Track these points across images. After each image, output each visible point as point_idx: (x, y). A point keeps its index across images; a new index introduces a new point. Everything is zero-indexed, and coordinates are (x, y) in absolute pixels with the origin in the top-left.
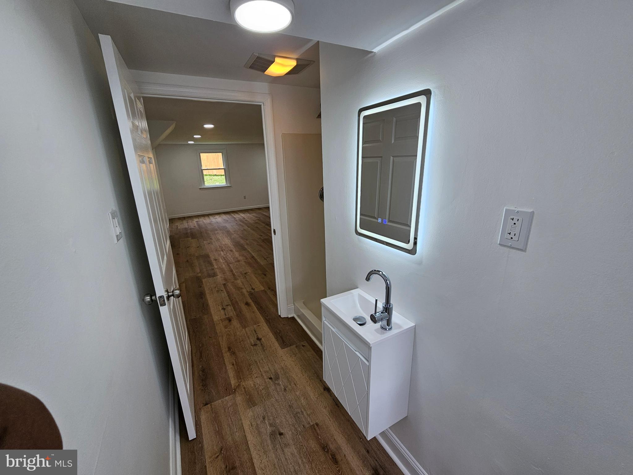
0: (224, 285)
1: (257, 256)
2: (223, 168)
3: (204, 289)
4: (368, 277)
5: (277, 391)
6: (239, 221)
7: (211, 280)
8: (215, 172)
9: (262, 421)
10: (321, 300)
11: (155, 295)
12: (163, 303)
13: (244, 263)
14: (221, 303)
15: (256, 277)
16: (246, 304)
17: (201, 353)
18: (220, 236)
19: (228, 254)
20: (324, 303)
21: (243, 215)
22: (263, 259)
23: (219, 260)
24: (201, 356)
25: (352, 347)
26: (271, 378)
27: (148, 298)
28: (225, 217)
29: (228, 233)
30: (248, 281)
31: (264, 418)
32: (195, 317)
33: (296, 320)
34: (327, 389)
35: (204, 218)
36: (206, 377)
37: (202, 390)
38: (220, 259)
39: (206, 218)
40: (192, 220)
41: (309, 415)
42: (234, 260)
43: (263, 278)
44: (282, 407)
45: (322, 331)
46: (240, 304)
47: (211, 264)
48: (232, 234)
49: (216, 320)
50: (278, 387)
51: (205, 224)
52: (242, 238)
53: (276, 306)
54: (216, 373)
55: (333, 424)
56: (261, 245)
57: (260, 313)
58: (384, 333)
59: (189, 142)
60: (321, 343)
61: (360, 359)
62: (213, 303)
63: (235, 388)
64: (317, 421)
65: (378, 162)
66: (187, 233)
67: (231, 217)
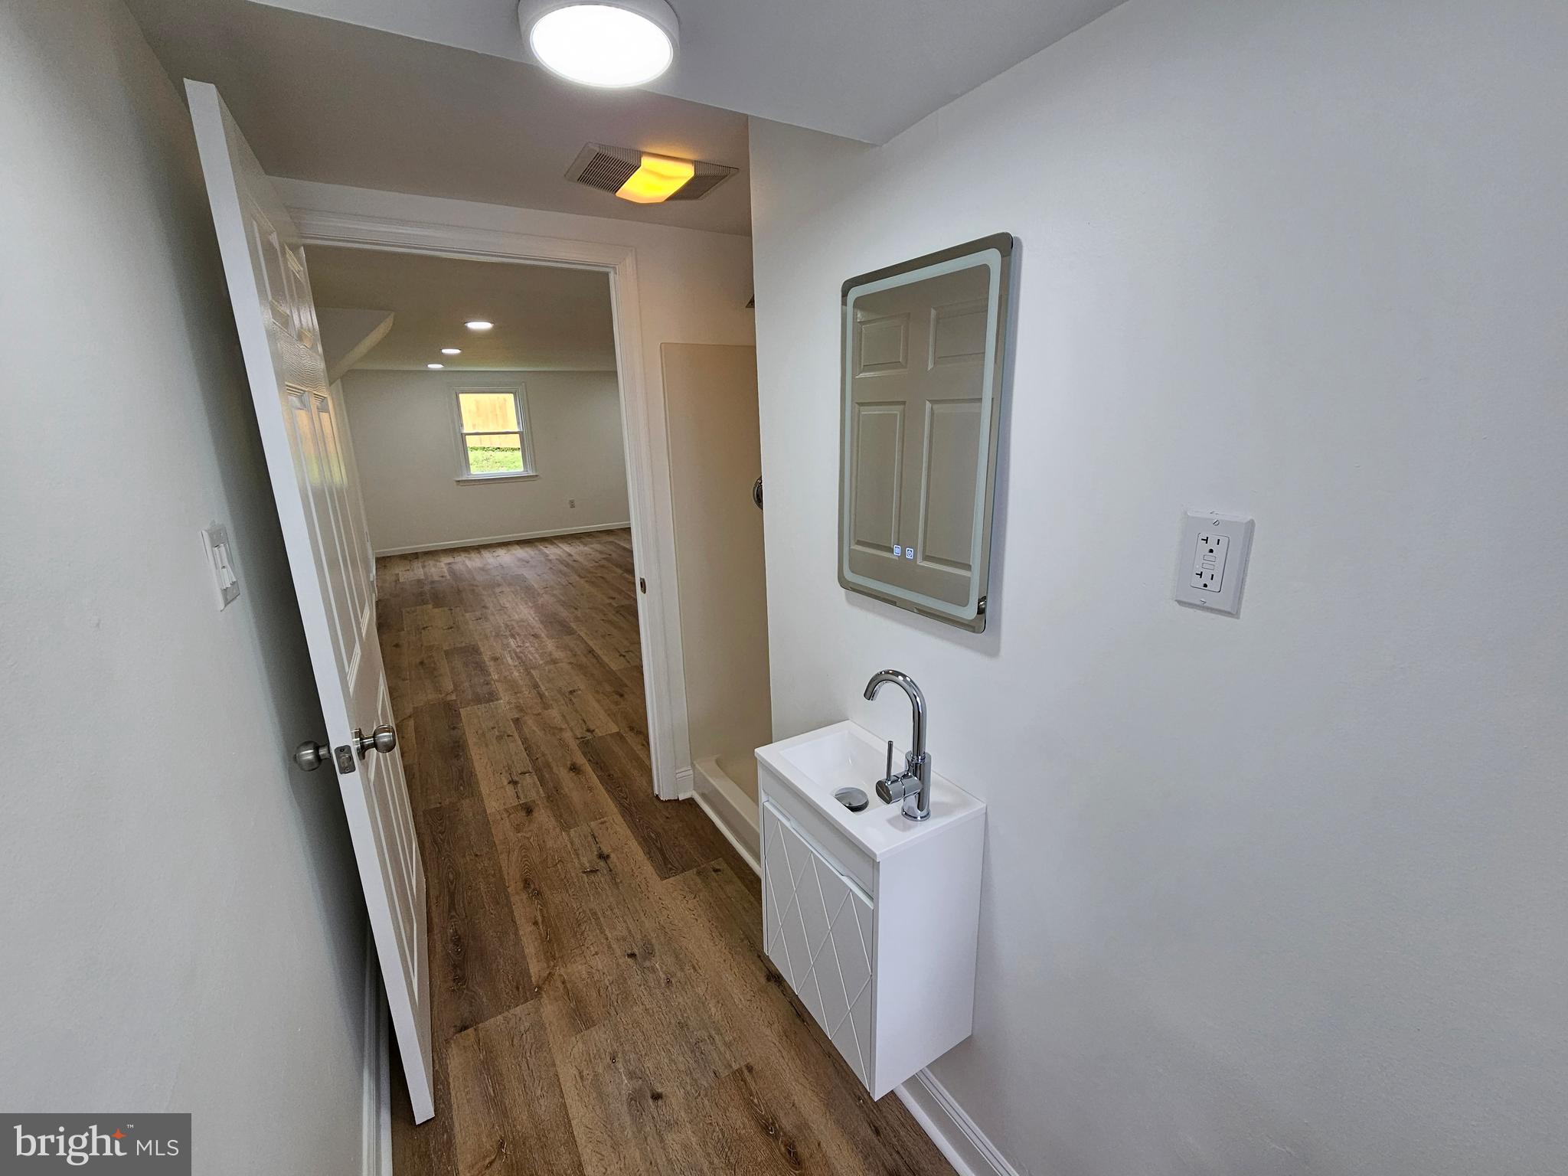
0: (516, 721)
1: (601, 649)
2: (517, 430)
3: (464, 733)
4: (870, 689)
5: (649, 987)
6: (557, 562)
7: (481, 709)
8: (497, 441)
9: (610, 1067)
10: (756, 750)
11: (327, 744)
12: (346, 765)
13: (567, 667)
14: (507, 768)
15: (598, 701)
16: (571, 769)
17: (452, 895)
18: (507, 601)
19: (527, 645)
20: (763, 759)
21: (567, 548)
22: (617, 655)
23: (505, 660)
24: (452, 906)
25: (833, 866)
26: (632, 955)
27: (308, 754)
28: (520, 552)
29: (529, 592)
30: (576, 711)
31: (613, 1059)
32: (439, 805)
33: (698, 806)
34: (775, 978)
35: (466, 555)
36: (464, 959)
37: (454, 990)
38: (505, 657)
39: (474, 555)
40: (437, 561)
41: (728, 1045)
42: (542, 660)
43: (617, 703)
44: (660, 1028)
45: (759, 827)
46: (555, 769)
47: (481, 668)
48: (539, 594)
49: (493, 810)
50: (651, 977)
51: (469, 571)
52: (563, 604)
53: (648, 771)
54: (490, 946)
55: (790, 1064)
56: (610, 622)
57: (608, 791)
58: (909, 828)
59: (430, 366)
60: (757, 858)
61: (854, 894)
62: (486, 768)
63: (540, 983)
64: (750, 1060)
65: (897, 414)
66: (421, 594)
67: (537, 552)
